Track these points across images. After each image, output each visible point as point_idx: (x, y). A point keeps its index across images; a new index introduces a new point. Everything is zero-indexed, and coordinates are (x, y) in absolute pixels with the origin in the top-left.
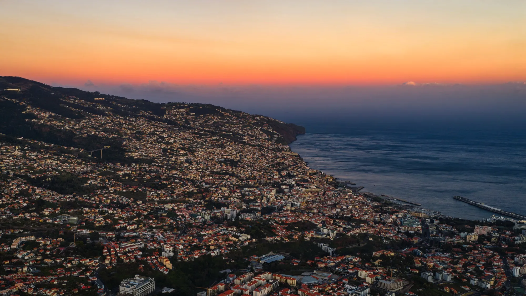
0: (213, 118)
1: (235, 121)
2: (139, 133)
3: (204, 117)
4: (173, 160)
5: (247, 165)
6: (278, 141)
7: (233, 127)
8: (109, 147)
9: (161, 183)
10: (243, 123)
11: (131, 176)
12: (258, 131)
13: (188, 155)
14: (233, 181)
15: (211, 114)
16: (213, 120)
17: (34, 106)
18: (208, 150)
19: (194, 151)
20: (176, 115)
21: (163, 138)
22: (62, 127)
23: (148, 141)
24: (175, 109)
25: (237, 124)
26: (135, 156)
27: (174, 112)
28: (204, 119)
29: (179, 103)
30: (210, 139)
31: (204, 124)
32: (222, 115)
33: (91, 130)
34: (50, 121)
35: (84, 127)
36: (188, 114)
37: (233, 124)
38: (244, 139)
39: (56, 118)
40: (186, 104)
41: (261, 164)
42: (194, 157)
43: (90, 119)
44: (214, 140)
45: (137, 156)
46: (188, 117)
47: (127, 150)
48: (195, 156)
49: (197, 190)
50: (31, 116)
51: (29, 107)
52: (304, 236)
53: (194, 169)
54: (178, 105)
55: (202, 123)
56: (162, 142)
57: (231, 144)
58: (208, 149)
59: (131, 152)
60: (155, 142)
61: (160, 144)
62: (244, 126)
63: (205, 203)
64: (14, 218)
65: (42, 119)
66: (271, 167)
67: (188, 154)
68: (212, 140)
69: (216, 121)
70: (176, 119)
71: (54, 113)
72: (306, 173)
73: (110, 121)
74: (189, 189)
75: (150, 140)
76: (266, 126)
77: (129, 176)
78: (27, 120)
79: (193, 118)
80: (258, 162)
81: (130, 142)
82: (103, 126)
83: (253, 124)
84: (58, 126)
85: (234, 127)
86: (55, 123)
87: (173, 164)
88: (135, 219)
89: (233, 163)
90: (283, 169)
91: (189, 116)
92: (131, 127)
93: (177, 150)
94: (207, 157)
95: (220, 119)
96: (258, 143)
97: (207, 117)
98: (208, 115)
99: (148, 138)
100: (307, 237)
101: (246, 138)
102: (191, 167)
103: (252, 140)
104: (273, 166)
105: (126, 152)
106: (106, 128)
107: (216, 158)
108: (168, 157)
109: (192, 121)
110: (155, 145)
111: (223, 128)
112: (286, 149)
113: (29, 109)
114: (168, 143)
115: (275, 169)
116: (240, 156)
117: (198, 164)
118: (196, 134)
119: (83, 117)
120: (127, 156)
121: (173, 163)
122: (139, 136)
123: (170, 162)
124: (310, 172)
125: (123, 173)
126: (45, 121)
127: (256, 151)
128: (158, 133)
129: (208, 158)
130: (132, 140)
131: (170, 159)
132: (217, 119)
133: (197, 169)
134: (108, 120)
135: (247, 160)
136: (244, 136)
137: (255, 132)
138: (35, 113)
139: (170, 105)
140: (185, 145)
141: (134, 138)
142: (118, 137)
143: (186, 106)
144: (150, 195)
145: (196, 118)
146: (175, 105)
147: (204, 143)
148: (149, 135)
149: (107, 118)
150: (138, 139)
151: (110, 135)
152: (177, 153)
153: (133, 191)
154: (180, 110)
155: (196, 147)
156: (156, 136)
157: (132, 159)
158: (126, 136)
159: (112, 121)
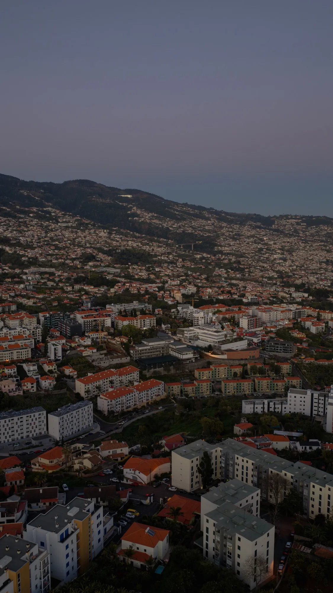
0: (326, 228)
2: (239, 235)
3: (316, 227)
4: (266, 257)
8: (200, 242)
9: (239, 267)
11: (209, 260)
14: (328, 276)
15: (324, 225)
16: (326, 230)
17: (139, 207)
18: (310, 252)
19: (293, 251)
20: (285, 226)
21: (263, 240)
22: (161, 224)
23: (245, 242)
24: (285, 219)
27: (283, 222)
28: (315, 229)
30: (316, 244)
31: (315, 234)
33: (188, 229)
34: (151, 219)
35: (182, 226)
36: (298, 224)
39: (157, 218)
40: (299, 216)
43: (191, 222)
44: (320, 245)
45: (227, 250)
46: (298, 227)
48: (293, 256)
49: (278, 276)
50: (134, 215)
51: (135, 208)
53: (287, 265)
54: (290, 217)
55: (313, 233)
56: (260, 243)
58: (310, 251)
59: (221, 246)
61: (257, 245)
63: (281, 284)
64: (53, 261)
65: (143, 217)
67: (285, 253)
69: (329, 232)
70: (285, 229)
71: (157, 214)
74: (268, 275)
75: (248, 241)
77: (206, 260)
78: (130, 218)
79: (303, 228)
81: (225, 241)
82: (202, 227)
84: (157, 224)
86: (154, 221)
87: (264, 260)
88: (181, 278)
91: (300, 226)
93: (273, 250)
94: (307, 257)
97: (320, 228)
98: (321, 225)
99: (245, 239)
102: (285, 264)
105: (216, 246)
106: (204, 229)
107: (317, 258)
108: (261, 254)
109: (302, 231)
110: (252, 245)
113: (134, 209)
114: (266, 244)
117: (293, 261)
118: (302, 240)
119: (185, 219)
120: (215, 250)
122: (236, 237)
123: (262, 258)
125: (201, 256)
126: (145, 219)
128: (258, 236)
129: (308, 259)
130: (227, 240)
132: (330, 230)
133: (291, 266)
134: (209, 223)
138: (139, 212)
139: (281, 217)
140: (285, 247)
141: (231, 238)
142: (213, 236)
143: (297, 217)
144: (219, 271)
145: (307, 228)
146: (287, 217)
147: (308, 247)
148: (248, 237)
149: (209, 222)
150: (234, 239)
151: (206, 234)
152: (273, 252)
153: (201, 267)
154: (290, 221)
155: (297, 249)
156: (255, 238)
157: (221, 252)
158: (223, 236)
159: (213, 224)
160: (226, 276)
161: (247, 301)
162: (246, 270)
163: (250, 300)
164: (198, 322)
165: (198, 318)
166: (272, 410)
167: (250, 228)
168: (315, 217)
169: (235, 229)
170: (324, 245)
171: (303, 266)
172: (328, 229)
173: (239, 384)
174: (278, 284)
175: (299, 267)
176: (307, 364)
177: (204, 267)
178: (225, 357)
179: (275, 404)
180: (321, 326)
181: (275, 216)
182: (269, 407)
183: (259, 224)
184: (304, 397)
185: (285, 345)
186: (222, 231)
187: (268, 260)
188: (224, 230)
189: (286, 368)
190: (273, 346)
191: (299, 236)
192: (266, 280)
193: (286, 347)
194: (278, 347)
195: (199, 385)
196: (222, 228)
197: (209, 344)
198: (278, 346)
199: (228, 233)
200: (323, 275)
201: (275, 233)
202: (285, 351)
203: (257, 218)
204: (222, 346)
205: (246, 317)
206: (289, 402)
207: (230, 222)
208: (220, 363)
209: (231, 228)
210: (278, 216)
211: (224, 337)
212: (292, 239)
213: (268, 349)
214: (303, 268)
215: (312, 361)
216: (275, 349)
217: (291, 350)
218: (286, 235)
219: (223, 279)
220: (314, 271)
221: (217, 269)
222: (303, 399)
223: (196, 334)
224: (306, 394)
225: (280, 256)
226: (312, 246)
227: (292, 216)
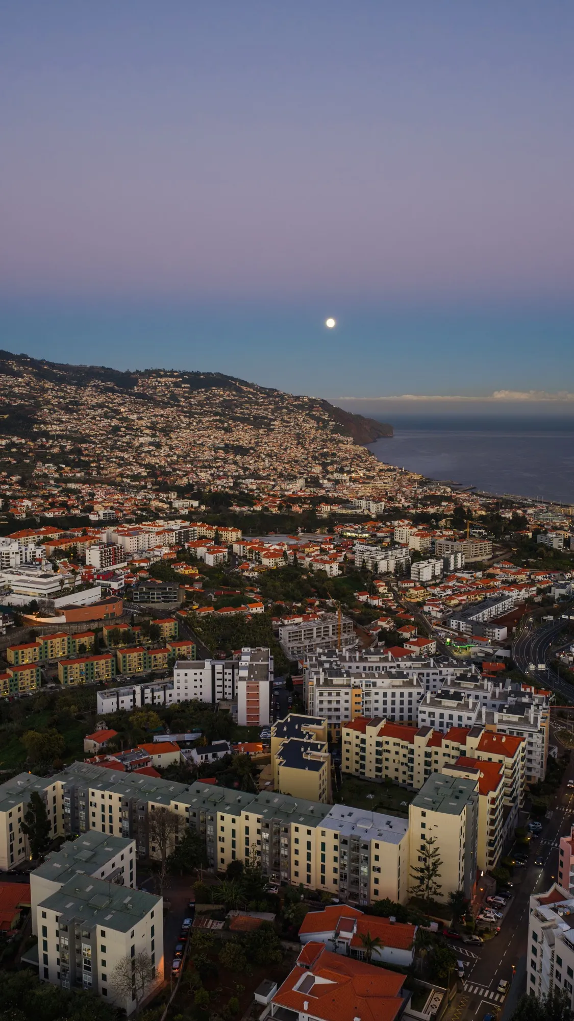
0: (222, 393)
1: (262, 400)
2: (76, 403)
3: (206, 391)
4: (126, 441)
5: (265, 455)
6: (333, 431)
7: (256, 409)
8: (6, 417)
9: (80, 459)
10: (277, 403)
11: (24, 448)
12: (303, 416)
13: (157, 436)
14: (229, 471)
15: (218, 387)
16: (221, 396)
18: (198, 433)
19: (171, 431)
20: (155, 388)
21: (117, 412)
23: (87, 415)
24: (154, 377)
25: (265, 405)
26: (53, 431)
27: (152, 382)
28: (205, 395)
29: (164, 371)
30: (207, 419)
31: (205, 402)
32: (239, 390)
36: (177, 385)
37: (257, 404)
38: (273, 425)
40: (177, 372)
41: (292, 454)
42: (168, 439)
44: (214, 421)
45: (56, 430)
46: (177, 391)
47: (38, 420)
48: (171, 438)
49: (148, 473)
52: (317, 511)
53: (162, 455)
54: (162, 373)
55: (202, 400)
56: (114, 418)
57: (246, 428)
58: (199, 431)
59: (46, 423)
60: (100, 418)
61: (109, 421)
62: (278, 409)
63: (154, 487)
66: (310, 459)
67: (158, 434)
68: (211, 421)
69: (228, 398)
70: (155, 393)
72: (374, 469)
73: (23, 384)
74: (132, 471)
75: (93, 413)
76: (318, 411)
77: (18, 448)
79: (185, 392)
80: (288, 452)
81: (51, 413)
82: (7, 389)
83: (295, 406)
85: (260, 410)
87: (123, 446)
89: (241, 450)
90: (332, 463)
91: (179, 389)
92: (62, 394)
93: (137, 429)
94: (194, 441)
95: (234, 396)
96: (298, 431)
97: (212, 392)
98: (214, 388)
99: (89, 411)
100: (322, 512)
101: (275, 423)
102: (158, 452)
103: (287, 427)
104: (315, 458)
105: (37, 423)
106: (11, 392)
107: (209, 442)
108: (117, 435)
109: (184, 397)
111: (238, 410)
112: (347, 441)
114: (125, 419)
115: (317, 462)
116: (257, 443)
117: (171, 448)
118: (185, 412)
120: (35, 430)
121: (125, 444)
122: (72, 407)
123: (118, 443)
124: (381, 468)
125: (8, 441)
127: (290, 440)
128: (110, 405)
129: (195, 443)
130: (55, 411)
131: (120, 438)
132: (229, 396)
133: (168, 456)
134: (21, 383)
135: (268, 448)
136: (275, 420)
137: (295, 418)
139: (148, 373)
140: (157, 423)
141: (62, 409)
142: (30, 405)
143: (175, 374)
144: (43, 468)
145: (191, 392)
146: (157, 373)
147: (195, 424)
148: (93, 407)
149: (20, 380)
150: (69, 411)
151: (15, 402)
152: (138, 432)
153: (10, 462)
154: (163, 380)
155: (177, 428)
156: (105, 409)
157: (46, 434)
158: (47, 405)
159: (28, 384)
160: (57, 475)
161: (97, 519)
162: (92, 465)
163: (102, 517)
164: (9, 561)
165: (8, 554)
166: (148, 701)
167: (96, 392)
168: (203, 374)
169: (69, 394)
170: (220, 421)
171: (188, 455)
172: (224, 393)
173: (90, 665)
174: (149, 487)
175: (182, 457)
176: (203, 617)
177: (15, 462)
178: (62, 619)
179: (152, 691)
180: (221, 554)
181: (137, 372)
182: (143, 698)
183: (110, 384)
184: (201, 674)
185: (165, 589)
186: (45, 396)
187: (130, 447)
188: (49, 395)
189: (168, 628)
190: (146, 593)
191: (178, 406)
192: (128, 481)
193: (167, 593)
194: (153, 594)
195: (16, 675)
196: (44, 390)
197: (30, 599)
198: (153, 592)
199: (56, 400)
200: (221, 469)
201: (139, 400)
202: (167, 599)
203: (106, 374)
204: (55, 600)
205: (98, 547)
206: (176, 685)
207: (59, 380)
208: (52, 631)
209: (62, 391)
210: (143, 371)
211: (58, 584)
212: (168, 411)
213: (137, 598)
214: (188, 458)
215: (211, 612)
216: (148, 598)
217: (175, 597)
218: (157, 404)
219: (52, 482)
220: (206, 464)
221: (39, 464)
222: (198, 677)
223: (7, 583)
224: (202, 667)
225: (149, 439)
226: (200, 421)
227: (166, 372)
